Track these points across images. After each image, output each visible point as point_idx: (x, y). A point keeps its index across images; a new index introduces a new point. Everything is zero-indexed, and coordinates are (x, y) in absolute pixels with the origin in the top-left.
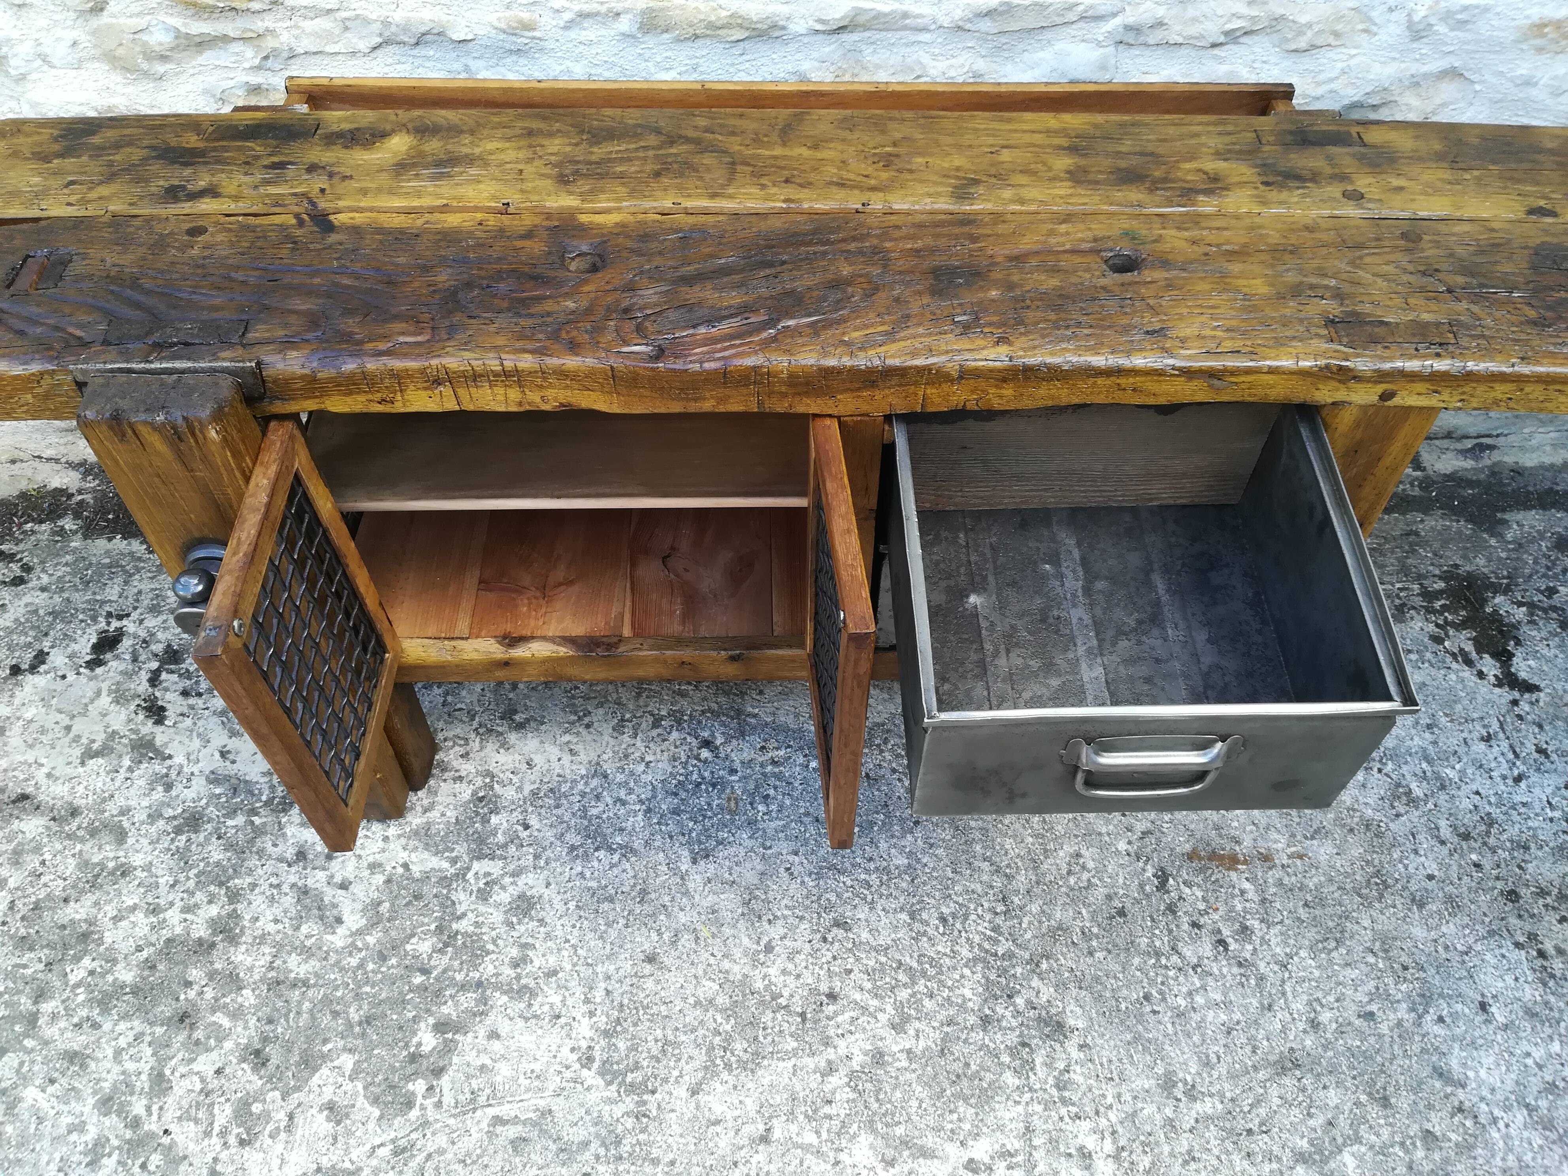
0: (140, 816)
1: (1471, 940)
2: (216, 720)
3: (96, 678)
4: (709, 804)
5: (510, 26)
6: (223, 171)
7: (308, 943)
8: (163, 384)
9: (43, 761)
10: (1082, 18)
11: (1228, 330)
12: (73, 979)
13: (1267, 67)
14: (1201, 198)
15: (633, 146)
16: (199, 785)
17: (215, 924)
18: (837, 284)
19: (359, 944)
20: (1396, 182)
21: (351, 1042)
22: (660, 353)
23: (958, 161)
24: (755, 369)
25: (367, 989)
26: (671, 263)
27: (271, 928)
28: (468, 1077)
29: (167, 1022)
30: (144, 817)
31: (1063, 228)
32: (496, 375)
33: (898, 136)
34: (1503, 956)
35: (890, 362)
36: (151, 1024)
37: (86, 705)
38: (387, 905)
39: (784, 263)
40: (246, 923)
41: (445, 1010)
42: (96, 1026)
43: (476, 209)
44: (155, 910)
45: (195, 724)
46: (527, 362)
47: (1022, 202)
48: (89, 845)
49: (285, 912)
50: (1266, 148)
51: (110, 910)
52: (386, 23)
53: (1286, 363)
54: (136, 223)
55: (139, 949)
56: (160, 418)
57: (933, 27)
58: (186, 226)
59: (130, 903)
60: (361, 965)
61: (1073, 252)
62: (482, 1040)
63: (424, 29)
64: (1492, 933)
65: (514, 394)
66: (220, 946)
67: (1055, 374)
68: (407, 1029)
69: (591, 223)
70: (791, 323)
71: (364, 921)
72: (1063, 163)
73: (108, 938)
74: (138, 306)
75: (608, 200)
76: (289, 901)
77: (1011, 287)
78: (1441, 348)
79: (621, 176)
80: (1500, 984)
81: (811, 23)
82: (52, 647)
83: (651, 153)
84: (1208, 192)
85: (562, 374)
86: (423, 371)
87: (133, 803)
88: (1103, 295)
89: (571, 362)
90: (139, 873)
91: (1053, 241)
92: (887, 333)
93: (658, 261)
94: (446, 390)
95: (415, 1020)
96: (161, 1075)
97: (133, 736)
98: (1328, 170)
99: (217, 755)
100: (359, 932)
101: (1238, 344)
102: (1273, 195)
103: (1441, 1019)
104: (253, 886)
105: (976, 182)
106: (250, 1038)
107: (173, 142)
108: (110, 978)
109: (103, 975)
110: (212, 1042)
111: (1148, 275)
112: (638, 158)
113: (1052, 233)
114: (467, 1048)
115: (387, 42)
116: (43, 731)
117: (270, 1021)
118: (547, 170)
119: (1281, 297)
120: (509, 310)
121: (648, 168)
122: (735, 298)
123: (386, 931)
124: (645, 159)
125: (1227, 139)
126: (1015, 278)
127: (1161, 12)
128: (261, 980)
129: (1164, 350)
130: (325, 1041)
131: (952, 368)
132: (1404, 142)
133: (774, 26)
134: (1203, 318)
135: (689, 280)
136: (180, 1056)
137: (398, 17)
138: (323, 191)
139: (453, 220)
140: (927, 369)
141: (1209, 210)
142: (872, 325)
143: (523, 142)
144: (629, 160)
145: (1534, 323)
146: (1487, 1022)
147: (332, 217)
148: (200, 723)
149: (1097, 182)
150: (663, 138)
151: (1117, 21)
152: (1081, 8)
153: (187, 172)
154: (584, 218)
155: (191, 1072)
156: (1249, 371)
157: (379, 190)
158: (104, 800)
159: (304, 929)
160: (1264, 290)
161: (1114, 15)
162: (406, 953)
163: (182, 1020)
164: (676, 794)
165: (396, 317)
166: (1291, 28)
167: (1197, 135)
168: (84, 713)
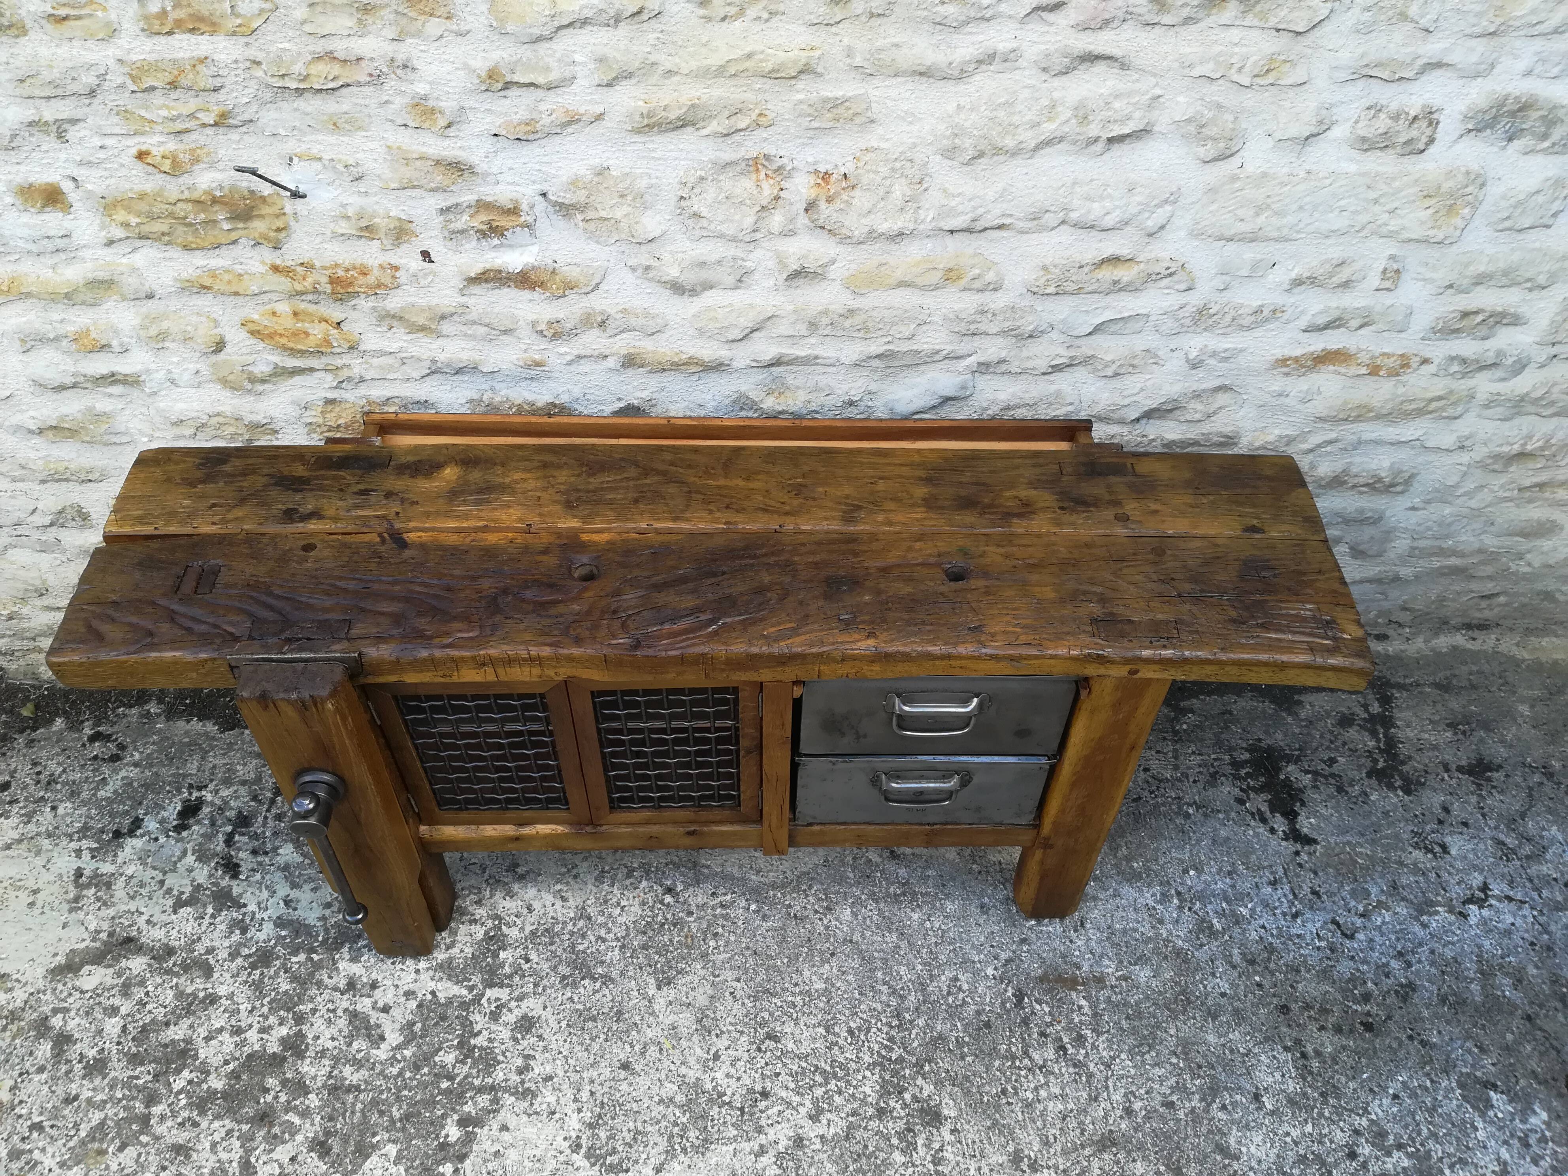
0: (223, 954)
1: (1251, 1045)
2: (281, 875)
3: (181, 840)
4: (671, 941)
6: (324, 497)
7: (358, 1056)
8: (295, 671)
9: (143, 910)
10: (945, 358)
11: (1024, 627)
12: (176, 1087)
14: (1015, 520)
16: (268, 929)
17: (284, 1041)
18: (760, 590)
19: (399, 1057)
20: (1154, 506)
21: (395, 1135)
22: (637, 645)
23: (848, 490)
24: (703, 655)
25: (406, 1093)
26: (646, 574)
27: (330, 1044)
28: (485, 1161)
29: (250, 1121)
30: (226, 955)
31: (918, 545)
32: (524, 660)
33: (806, 468)
34: (1274, 1057)
35: (794, 650)
36: (239, 1122)
37: (176, 863)
38: (419, 1025)
39: (724, 573)
40: (310, 1041)
41: (466, 1108)
42: (196, 1124)
43: (508, 529)
44: (237, 1031)
45: (263, 878)
46: (546, 651)
47: (890, 523)
48: (183, 979)
49: (340, 1031)
50: (1065, 478)
51: (203, 1032)
52: (434, 361)
53: (1063, 651)
54: (265, 540)
55: (227, 1063)
56: (294, 696)
58: (302, 543)
59: (218, 1026)
60: (401, 1074)
61: (923, 565)
62: (495, 1132)
63: (462, 364)
64: (1267, 1039)
65: (536, 671)
66: (290, 1060)
67: (906, 657)
68: (438, 1124)
69: (589, 540)
70: (728, 620)
71: (402, 1038)
72: (921, 491)
73: (202, 1054)
74: (271, 608)
75: (602, 523)
76: (342, 1023)
77: (879, 592)
78: (1168, 641)
79: (611, 502)
80: (1271, 1079)
81: (748, 361)
82: (146, 814)
83: (632, 483)
84: (1020, 515)
85: (570, 659)
86: (473, 658)
87: (216, 944)
88: (941, 599)
89: (576, 651)
90: (223, 1001)
91: (910, 555)
92: (793, 629)
93: (636, 572)
94: (489, 670)
95: (444, 1116)
96: (248, 1162)
97: (214, 889)
98: (1107, 497)
99: (282, 904)
100: (398, 1047)
101: (1030, 638)
102: (1067, 518)
103: (1224, 1107)
104: (314, 1011)
105: (859, 508)
106: (316, 1132)
107: (286, 471)
108: (205, 1086)
109: (199, 1084)
110: (287, 1136)
111: (974, 583)
112: (622, 487)
113: (910, 549)
114: (484, 1139)
115: (433, 373)
116: (142, 885)
117: (331, 1119)
118: (557, 497)
119: (1062, 601)
120: (534, 611)
121: (631, 495)
122: (689, 602)
123: (419, 1046)
124: (627, 488)
125: (1038, 470)
126: (882, 586)
128: (324, 1086)
129: (980, 642)
130: (374, 1134)
131: (838, 655)
132: (1163, 471)
133: (721, 364)
134: (1008, 618)
135: (659, 587)
136: (262, 1147)
138: (397, 513)
139: (492, 538)
140: (820, 655)
141: (1021, 530)
142: (783, 623)
143: (540, 474)
144: (616, 488)
145: (1233, 621)
146: (1259, 1109)
147: (405, 536)
148: (267, 877)
149: (943, 508)
150: (640, 470)
153: (298, 497)
154: (584, 536)
155: (271, 1160)
156: (1036, 657)
157: (438, 514)
158: (194, 942)
159: (355, 1046)
160: (1052, 595)
161: (970, 355)
162: (436, 1064)
163: (262, 1119)
164: (645, 933)
165: (455, 618)
166: (1100, 362)
167: (1017, 467)
168: (174, 870)
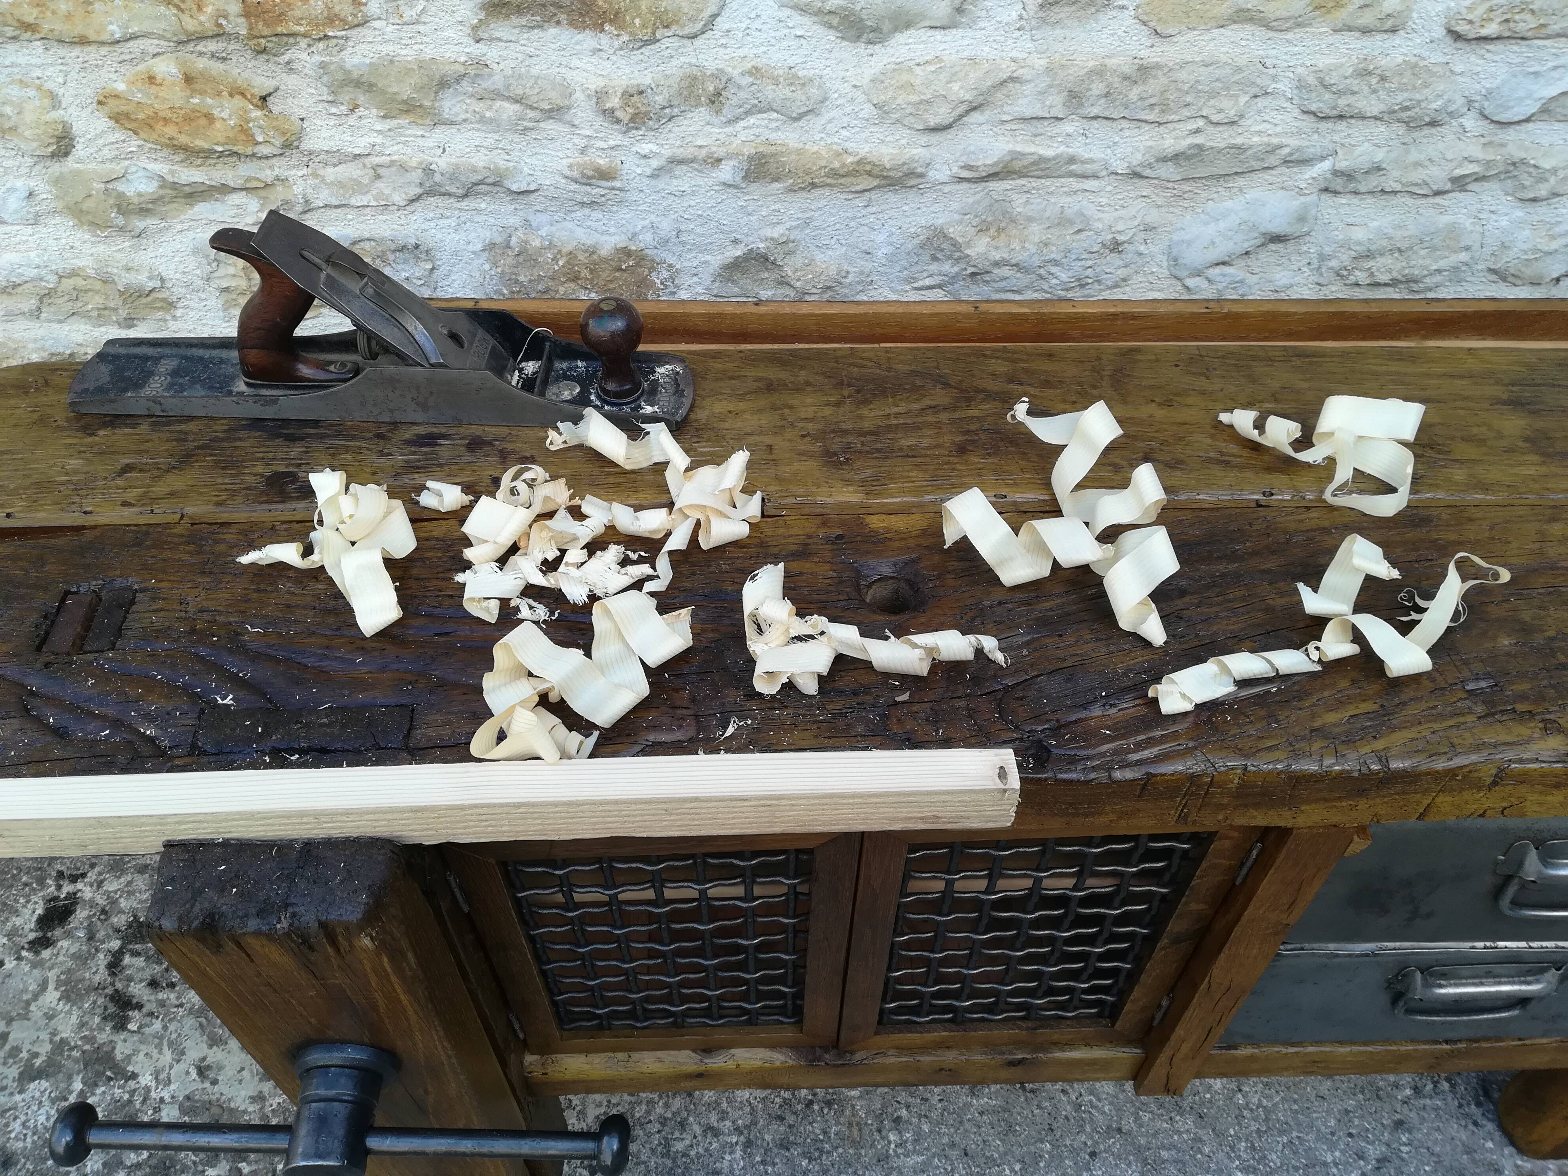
2: (190, 1022)
3: (42, 965)
4: (825, 1133)
5: (584, 175)
10: (1285, 163)
13: (1494, 217)
15: (916, 406)
37: (28, 1003)
45: (165, 1028)
52: (428, 171)
57: (1104, 173)
63: (476, 178)
69: (888, 530)
75: (903, 492)
79: (911, 454)
81: (955, 169)
83: (944, 416)
97: (87, 1047)
112: (928, 425)
115: (428, 194)
118: (805, 445)
121: (947, 440)
124: (938, 425)
127: (1379, 155)
133: (912, 174)
137: (442, 163)
138: (495, 480)
144: (916, 427)
148: (172, 1027)
151: (1327, 165)
152: (1286, 150)
154: (876, 522)
161: (1323, 158)
164: (781, 1119)
166: (1530, 174)
168: (25, 1015)
